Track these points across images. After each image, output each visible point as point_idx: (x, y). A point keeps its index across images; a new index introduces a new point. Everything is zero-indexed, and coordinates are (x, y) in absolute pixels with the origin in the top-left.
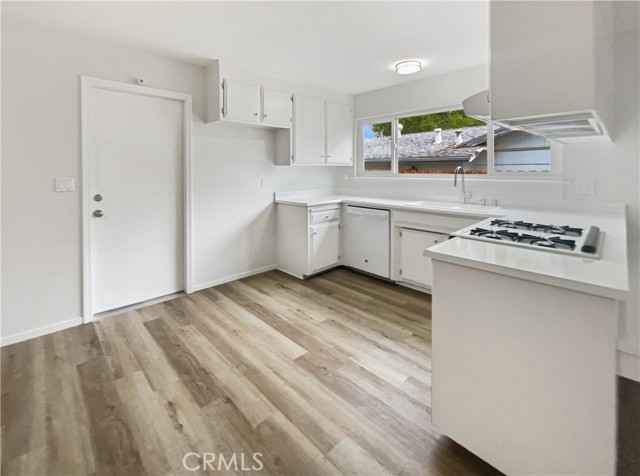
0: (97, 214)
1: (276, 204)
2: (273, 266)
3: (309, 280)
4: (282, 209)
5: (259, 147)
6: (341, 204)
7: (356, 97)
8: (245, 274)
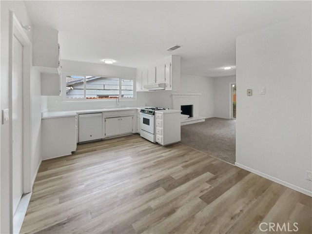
1: (42, 120)
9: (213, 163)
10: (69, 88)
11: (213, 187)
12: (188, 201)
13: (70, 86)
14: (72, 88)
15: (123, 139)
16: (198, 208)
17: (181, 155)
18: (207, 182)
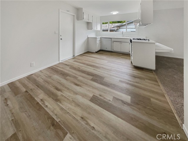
0: (61, 39)
1: (88, 38)
2: (87, 51)
3: (96, 52)
4: (89, 39)
5: (85, 26)
6: (101, 38)
7: (101, 17)
8: (84, 52)
9: (152, 99)
10: (117, 28)
11: (110, 102)
12: (87, 90)
13: (117, 27)
14: (118, 28)
15: (121, 54)
16: (84, 96)
17: (135, 76)
18: (114, 97)
